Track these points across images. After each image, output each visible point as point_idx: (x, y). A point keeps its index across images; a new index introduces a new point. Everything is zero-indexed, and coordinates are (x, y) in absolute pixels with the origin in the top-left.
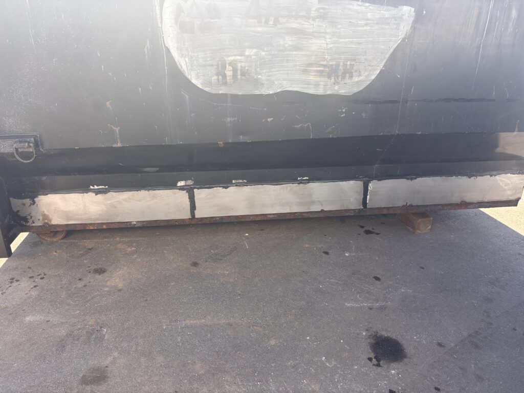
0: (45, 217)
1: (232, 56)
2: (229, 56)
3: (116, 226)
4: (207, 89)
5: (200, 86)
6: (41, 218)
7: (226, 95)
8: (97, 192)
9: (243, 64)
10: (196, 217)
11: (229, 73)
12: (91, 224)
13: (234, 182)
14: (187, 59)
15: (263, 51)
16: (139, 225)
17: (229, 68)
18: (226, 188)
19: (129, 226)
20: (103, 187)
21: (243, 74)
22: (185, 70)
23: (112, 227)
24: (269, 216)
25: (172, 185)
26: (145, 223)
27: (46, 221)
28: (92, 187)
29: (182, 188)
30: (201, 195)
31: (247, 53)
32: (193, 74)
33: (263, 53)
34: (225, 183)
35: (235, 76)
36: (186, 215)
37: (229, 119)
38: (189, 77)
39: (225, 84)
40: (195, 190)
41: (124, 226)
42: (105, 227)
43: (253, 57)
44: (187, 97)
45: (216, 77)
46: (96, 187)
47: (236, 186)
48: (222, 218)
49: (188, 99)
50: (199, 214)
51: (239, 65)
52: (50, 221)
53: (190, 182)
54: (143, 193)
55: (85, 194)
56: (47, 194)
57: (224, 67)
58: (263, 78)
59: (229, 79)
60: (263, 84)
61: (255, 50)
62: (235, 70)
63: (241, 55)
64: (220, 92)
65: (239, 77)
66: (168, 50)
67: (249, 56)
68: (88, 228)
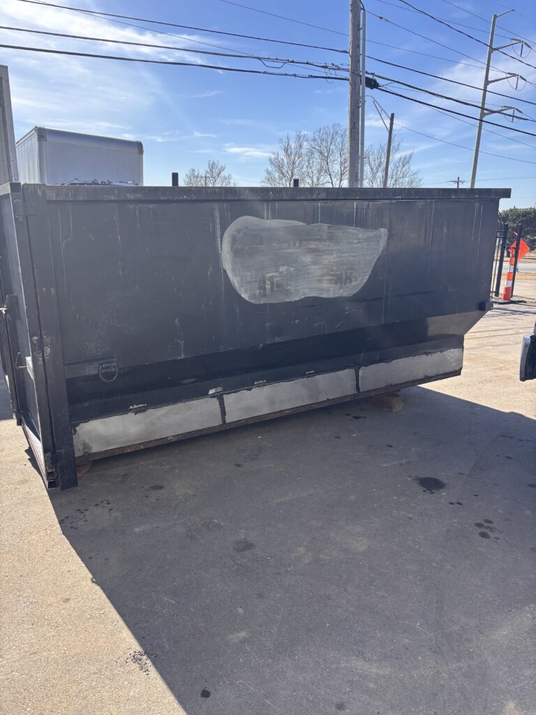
0: (86, 446)
1: (269, 273)
2: (267, 273)
3: (152, 445)
4: (252, 301)
5: (247, 299)
6: (81, 447)
7: (265, 304)
8: (137, 412)
9: (278, 279)
10: (227, 422)
11: (268, 287)
12: (129, 447)
13: (255, 383)
14: (238, 278)
15: (292, 267)
16: (175, 439)
17: (268, 282)
18: (250, 390)
19: (165, 443)
20: (142, 405)
21: (278, 286)
22: (237, 287)
23: (149, 446)
24: (285, 412)
25: (204, 394)
26: (180, 437)
27: (86, 450)
28: (131, 407)
29: (213, 396)
30: (229, 399)
31: (280, 270)
32: (243, 289)
33: (292, 269)
34: (249, 385)
35: (272, 289)
36: (217, 422)
37: (268, 325)
38: (240, 292)
39: (265, 295)
40: (224, 396)
41: (160, 443)
42: (142, 447)
43: (285, 273)
44: (238, 309)
45: (258, 291)
46: (135, 406)
47: (258, 386)
48: (246, 420)
49: (238, 311)
50: (229, 419)
51: (275, 279)
52: (90, 449)
53: (220, 389)
54: (180, 406)
55: (125, 415)
56: (88, 421)
57: (265, 283)
58: (291, 288)
59: (268, 292)
60: (291, 293)
61: (286, 267)
62: (272, 284)
63: (276, 272)
64: (262, 303)
65: (275, 289)
66: (225, 271)
67: (281, 272)
68: (125, 452)
